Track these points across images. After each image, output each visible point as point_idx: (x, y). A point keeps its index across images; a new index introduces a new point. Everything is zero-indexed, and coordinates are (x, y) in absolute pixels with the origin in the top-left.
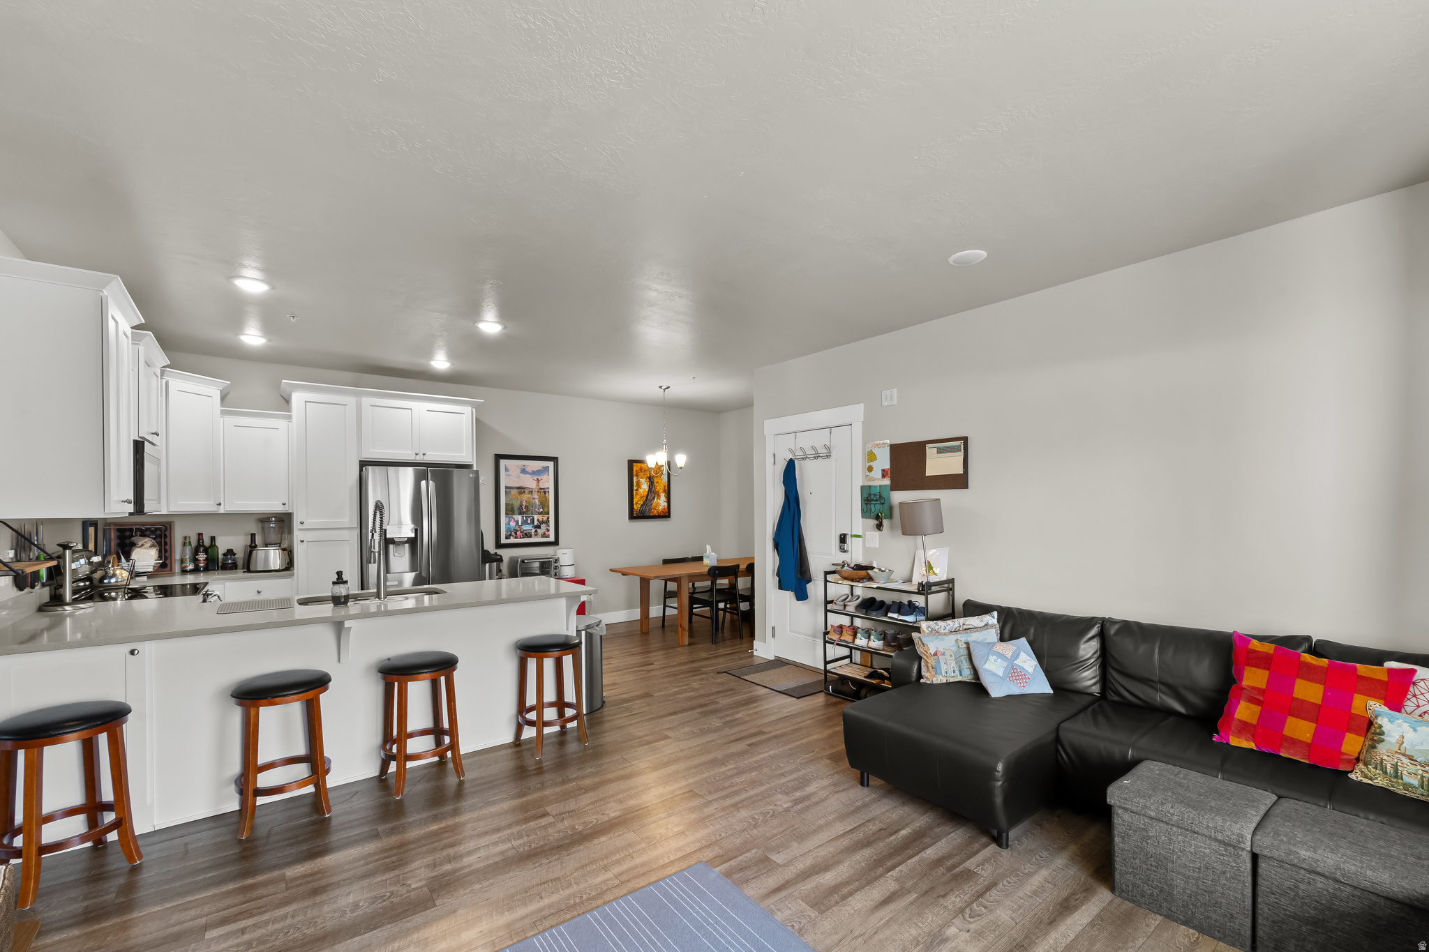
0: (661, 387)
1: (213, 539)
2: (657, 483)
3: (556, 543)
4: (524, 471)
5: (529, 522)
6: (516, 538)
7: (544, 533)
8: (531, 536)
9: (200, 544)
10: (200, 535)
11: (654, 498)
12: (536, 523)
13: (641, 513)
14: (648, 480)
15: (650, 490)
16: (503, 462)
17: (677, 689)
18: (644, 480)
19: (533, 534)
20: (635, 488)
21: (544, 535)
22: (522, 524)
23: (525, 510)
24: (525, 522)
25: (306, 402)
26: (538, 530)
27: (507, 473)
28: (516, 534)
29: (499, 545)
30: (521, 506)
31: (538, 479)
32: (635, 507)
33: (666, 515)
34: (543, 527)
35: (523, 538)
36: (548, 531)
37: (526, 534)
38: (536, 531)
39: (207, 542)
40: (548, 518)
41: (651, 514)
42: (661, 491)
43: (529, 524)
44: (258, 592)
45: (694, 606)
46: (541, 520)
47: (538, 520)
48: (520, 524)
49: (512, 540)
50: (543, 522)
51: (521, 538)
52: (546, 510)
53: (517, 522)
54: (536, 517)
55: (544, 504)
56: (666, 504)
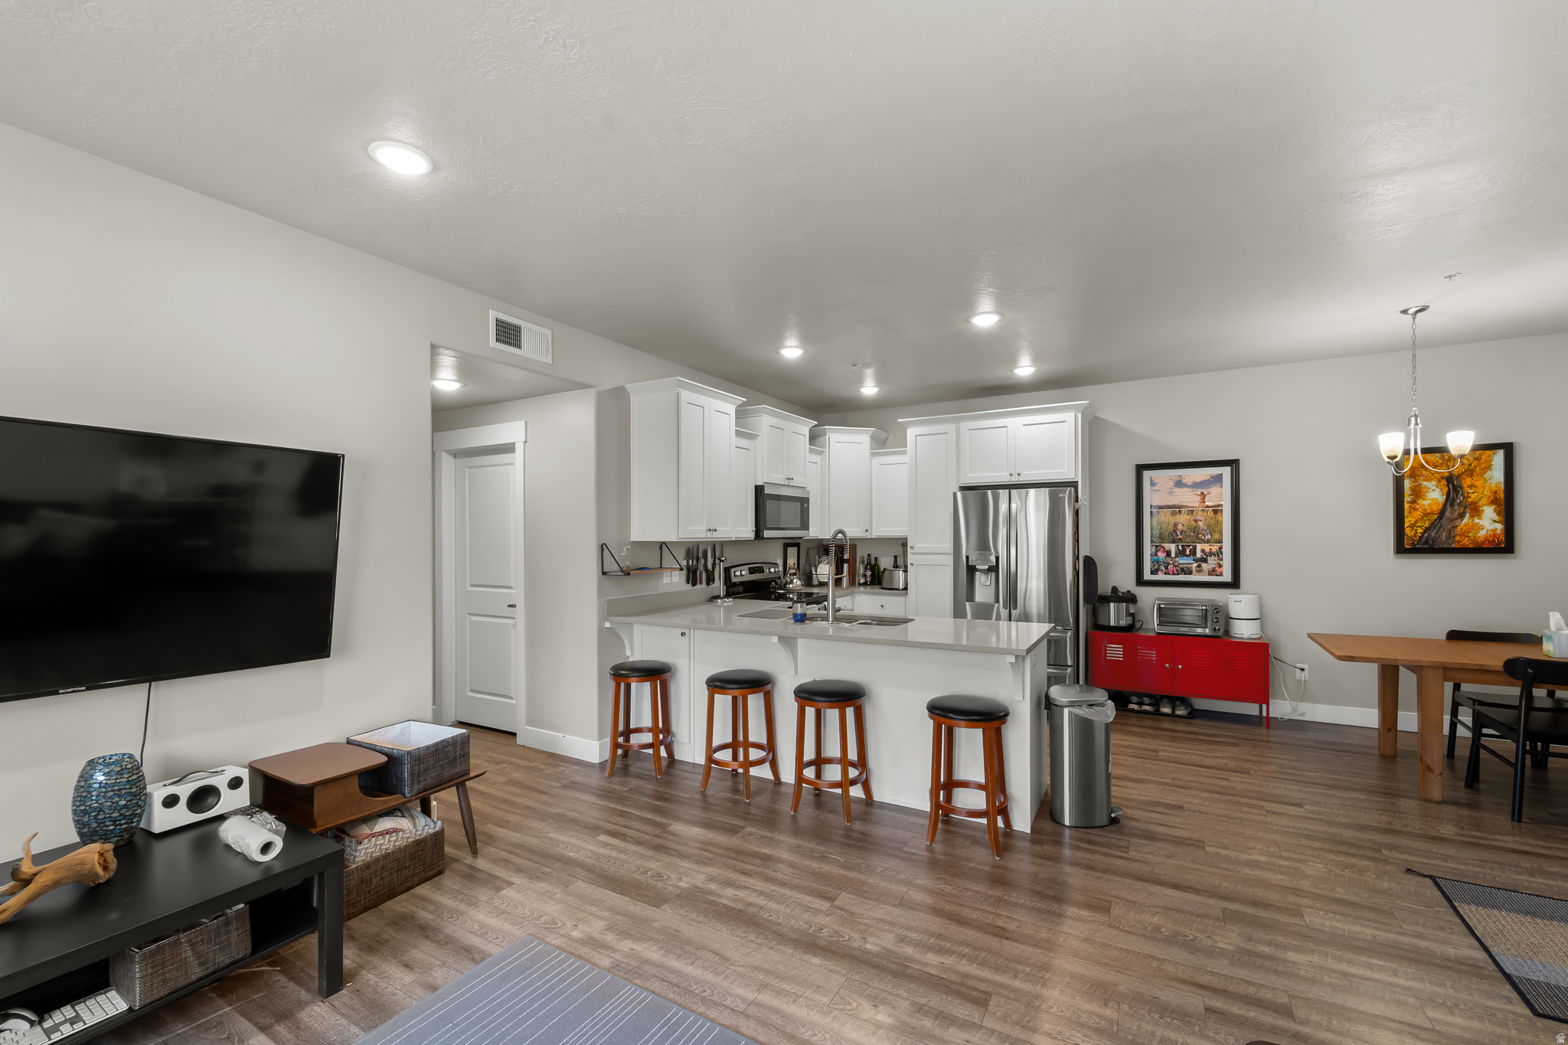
0: (1405, 312)
1: (876, 558)
2: (1470, 487)
3: (1235, 584)
4: (1179, 484)
5: (1188, 552)
6: (1166, 574)
7: (1214, 570)
8: (1190, 573)
9: (869, 563)
10: (869, 555)
11: (1462, 516)
12: (1199, 555)
13: (1426, 542)
14: (1444, 482)
15: (1450, 500)
16: (1147, 475)
17: (1263, 859)
18: (1434, 483)
19: (1194, 569)
20: (1407, 499)
21: (1212, 572)
22: (1177, 556)
23: (1181, 537)
24: (1181, 553)
25: (916, 436)
26: (1204, 565)
27: (1153, 488)
28: (1166, 568)
29: (1140, 582)
30: (1175, 531)
31: (1202, 493)
32: (1408, 531)
33: (1504, 545)
34: (1212, 561)
35: (1178, 574)
36: (1220, 566)
37: (1182, 569)
38: (1199, 566)
39: (873, 562)
40: (1221, 548)
41: (1454, 546)
42: (1484, 501)
43: (1187, 556)
44: (882, 606)
45: (1485, 731)
46: (1207, 550)
47: (1203, 551)
48: (1173, 555)
49: (1161, 577)
50: (1211, 554)
51: (1174, 574)
52: (1217, 536)
53: (1168, 554)
54: (1199, 547)
55: (1215, 528)
56: (1499, 527)
